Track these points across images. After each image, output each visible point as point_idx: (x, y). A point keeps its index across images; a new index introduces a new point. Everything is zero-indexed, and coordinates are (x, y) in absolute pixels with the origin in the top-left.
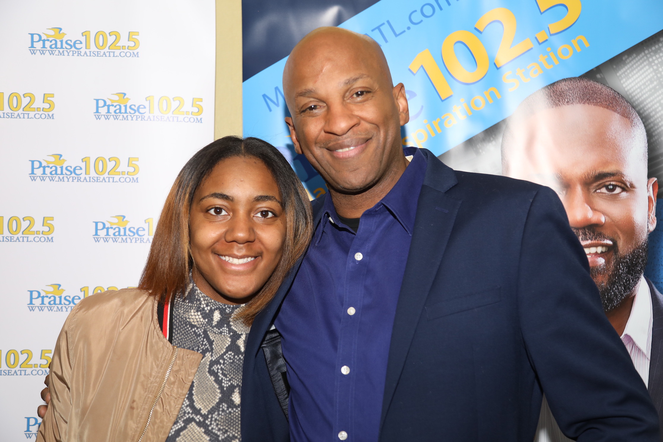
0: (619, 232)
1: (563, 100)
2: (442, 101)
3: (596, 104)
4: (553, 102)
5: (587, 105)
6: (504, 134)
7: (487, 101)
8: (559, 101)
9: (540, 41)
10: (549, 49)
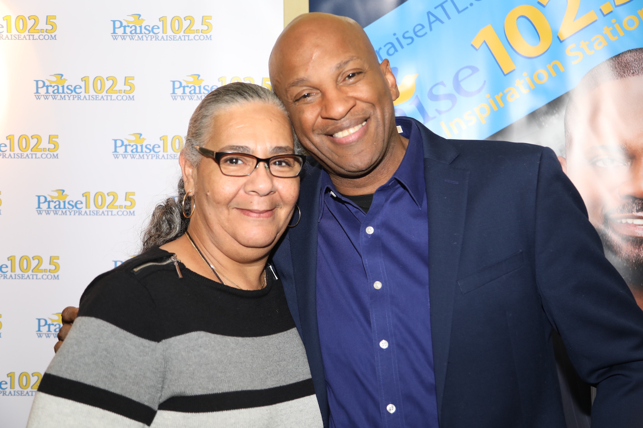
1: (629, 72)
2: (505, 75)
4: (618, 74)
6: (567, 107)
7: (550, 75)
8: (624, 73)
9: (605, 13)
10: (614, 21)
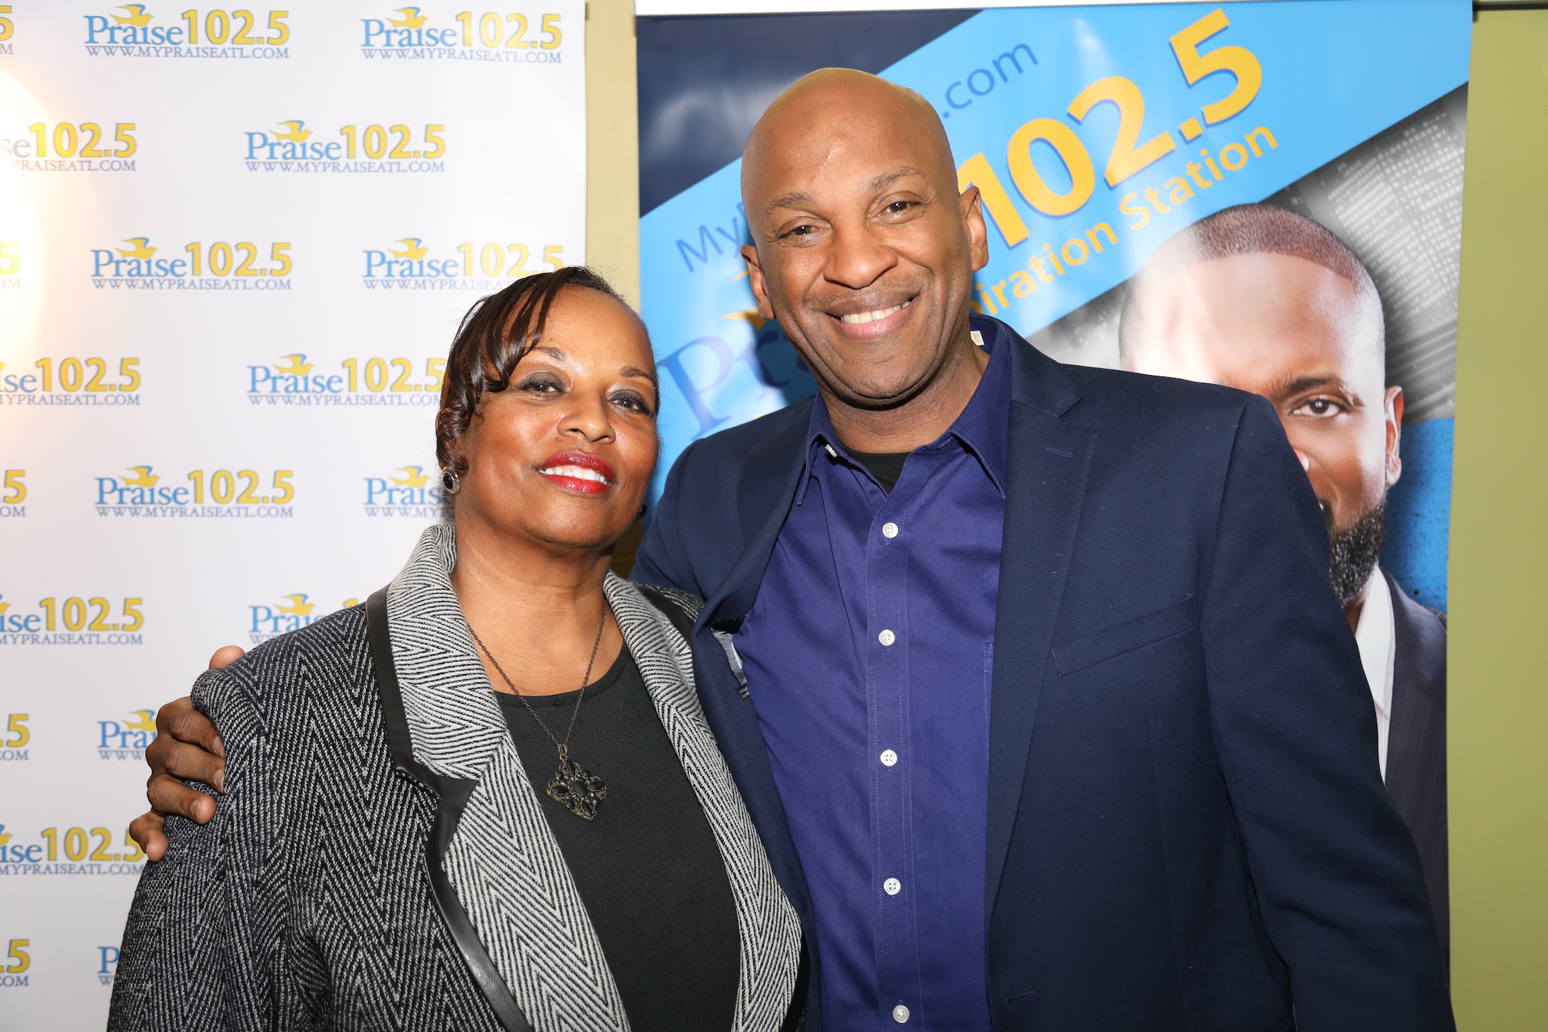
0: (1335, 488)
1: (1232, 246)
2: (1010, 248)
3: (1291, 252)
4: (1212, 249)
5: (1274, 253)
6: (1124, 309)
7: (1091, 249)
8: (1224, 247)
9: (1188, 138)
10: (1204, 152)
